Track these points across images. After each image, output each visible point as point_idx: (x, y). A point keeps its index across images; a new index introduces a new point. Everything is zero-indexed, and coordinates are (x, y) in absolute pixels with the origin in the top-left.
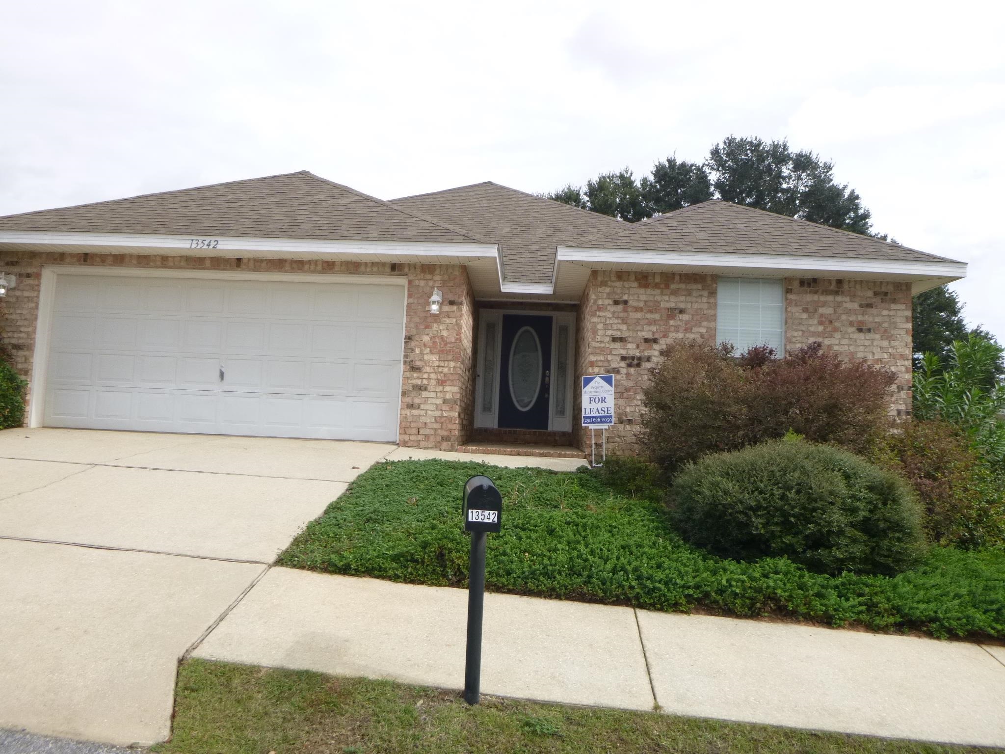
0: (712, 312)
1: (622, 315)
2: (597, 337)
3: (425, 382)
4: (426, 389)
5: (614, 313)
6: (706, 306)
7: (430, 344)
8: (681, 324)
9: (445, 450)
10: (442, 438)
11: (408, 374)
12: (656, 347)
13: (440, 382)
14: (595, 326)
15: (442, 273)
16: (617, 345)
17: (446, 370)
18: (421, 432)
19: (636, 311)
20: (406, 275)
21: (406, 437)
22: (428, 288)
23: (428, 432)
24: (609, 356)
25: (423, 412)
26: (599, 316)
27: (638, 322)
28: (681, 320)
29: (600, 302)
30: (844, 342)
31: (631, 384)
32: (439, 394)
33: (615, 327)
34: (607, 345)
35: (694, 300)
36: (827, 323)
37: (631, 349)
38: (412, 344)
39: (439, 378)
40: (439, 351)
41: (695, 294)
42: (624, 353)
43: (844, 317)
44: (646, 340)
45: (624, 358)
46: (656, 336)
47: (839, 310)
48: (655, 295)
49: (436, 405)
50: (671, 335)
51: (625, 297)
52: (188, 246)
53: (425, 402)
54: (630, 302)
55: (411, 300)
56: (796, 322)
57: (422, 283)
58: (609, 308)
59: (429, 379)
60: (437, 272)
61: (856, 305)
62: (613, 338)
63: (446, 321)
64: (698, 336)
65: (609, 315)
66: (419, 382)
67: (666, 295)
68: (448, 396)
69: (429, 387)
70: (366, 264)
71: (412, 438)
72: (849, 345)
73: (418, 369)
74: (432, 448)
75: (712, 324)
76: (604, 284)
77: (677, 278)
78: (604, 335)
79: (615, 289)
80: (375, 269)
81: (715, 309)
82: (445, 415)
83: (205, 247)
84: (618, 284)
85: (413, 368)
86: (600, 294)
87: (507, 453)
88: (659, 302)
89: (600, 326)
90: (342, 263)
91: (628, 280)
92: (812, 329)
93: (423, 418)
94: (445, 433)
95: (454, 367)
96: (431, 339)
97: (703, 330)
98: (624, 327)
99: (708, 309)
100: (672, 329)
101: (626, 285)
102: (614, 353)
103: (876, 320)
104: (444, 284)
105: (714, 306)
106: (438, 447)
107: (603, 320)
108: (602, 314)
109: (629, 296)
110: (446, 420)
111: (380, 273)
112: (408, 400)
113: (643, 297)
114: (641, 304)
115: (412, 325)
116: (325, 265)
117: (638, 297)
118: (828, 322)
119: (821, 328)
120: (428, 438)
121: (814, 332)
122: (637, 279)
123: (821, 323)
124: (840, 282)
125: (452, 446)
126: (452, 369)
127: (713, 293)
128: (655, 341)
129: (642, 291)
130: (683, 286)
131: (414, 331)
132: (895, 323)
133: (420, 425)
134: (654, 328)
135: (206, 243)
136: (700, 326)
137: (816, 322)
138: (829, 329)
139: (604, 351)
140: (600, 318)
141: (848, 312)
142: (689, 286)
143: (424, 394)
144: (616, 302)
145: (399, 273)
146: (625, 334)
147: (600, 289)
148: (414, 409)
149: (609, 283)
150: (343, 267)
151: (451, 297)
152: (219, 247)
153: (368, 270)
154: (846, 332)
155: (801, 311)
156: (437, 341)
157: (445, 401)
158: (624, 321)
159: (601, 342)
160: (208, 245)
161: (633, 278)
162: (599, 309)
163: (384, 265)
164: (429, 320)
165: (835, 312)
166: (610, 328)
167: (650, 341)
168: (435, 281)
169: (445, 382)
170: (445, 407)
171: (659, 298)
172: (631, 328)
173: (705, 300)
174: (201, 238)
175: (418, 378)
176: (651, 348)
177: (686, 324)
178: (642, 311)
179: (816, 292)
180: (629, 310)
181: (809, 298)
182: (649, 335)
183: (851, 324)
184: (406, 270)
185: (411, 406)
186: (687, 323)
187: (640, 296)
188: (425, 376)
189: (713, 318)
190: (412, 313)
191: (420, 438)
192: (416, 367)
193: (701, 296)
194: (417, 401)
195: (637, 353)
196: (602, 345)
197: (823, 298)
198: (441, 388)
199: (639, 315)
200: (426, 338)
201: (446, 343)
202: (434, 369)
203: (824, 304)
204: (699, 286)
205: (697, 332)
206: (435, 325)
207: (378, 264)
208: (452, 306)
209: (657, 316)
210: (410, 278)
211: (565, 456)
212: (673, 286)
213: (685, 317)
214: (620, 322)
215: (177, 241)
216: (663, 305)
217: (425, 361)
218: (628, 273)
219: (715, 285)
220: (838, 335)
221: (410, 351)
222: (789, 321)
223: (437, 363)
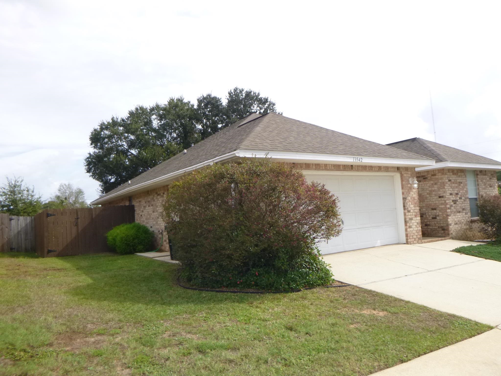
0: (466, 183)
1: (451, 185)
5: (449, 184)
6: (465, 181)
10: (419, 238)
11: (407, 214)
13: (415, 216)
16: (451, 196)
17: (416, 211)
18: (413, 237)
20: (401, 172)
22: (407, 177)
23: (415, 237)
25: (413, 229)
27: (454, 188)
29: (446, 181)
30: (488, 191)
31: (455, 210)
32: (416, 221)
33: (450, 190)
34: (449, 197)
35: (463, 179)
37: (454, 197)
38: (407, 201)
39: (415, 214)
40: (414, 203)
41: (463, 177)
42: (453, 199)
43: (487, 183)
44: (456, 194)
45: (453, 201)
46: (458, 192)
47: (486, 180)
49: (416, 225)
50: (460, 191)
52: (353, 161)
53: (413, 225)
54: (452, 180)
56: (481, 185)
57: (406, 175)
59: (413, 215)
60: (409, 170)
61: (489, 179)
62: (450, 194)
63: (414, 191)
66: (410, 217)
67: (458, 177)
68: (418, 221)
69: (413, 219)
70: (390, 167)
71: (411, 240)
75: (467, 187)
77: (459, 172)
78: (448, 193)
79: (448, 176)
82: (418, 229)
83: (358, 161)
86: (445, 178)
89: (447, 190)
93: (413, 231)
94: (419, 236)
98: (452, 190)
100: (460, 189)
101: (450, 174)
102: (451, 199)
103: (492, 183)
108: (447, 185)
109: (451, 178)
110: (419, 231)
111: (394, 171)
112: (409, 225)
113: (454, 178)
114: (454, 181)
115: (406, 193)
120: (415, 239)
121: (483, 188)
124: (485, 171)
125: (421, 241)
126: (418, 210)
127: (466, 176)
128: (458, 194)
129: (453, 176)
131: (405, 196)
132: (495, 184)
133: (413, 235)
134: (457, 189)
135: (358, 159)
139: (449, 199)
140: (447, 187)
141: (488, 181)
142: (461, 174)
143: (412, 221)
144: (449, 181)
145: (398, 171)
146: (452, 192)
149: (447, 174)
152: (363, 161)
153: (391, 170)
154: (488, 187)
155: (481, 181)
156: (412, 199)
157: (417, 223)
160: (359, 160)
161: (451, 172)
162: (446, 183)
163: (395, 168)
164: (409, 191)
168: (408, 174)
169: (417, 216)
170: (418, 226)
171: (456, 178)
173: (465, 179)
174: (356, 157)
175: (410, 215)
176: (457, 197)
177: (463, 187)
178: (454, 183)
179: (482, 175)
180: (452, 183)
181: (481, 177)
182: (456, 192)
183: (489, 185)
184: (401, 170)
185: (410, 227)
189: (467, 185)
194: (411, 225)
195: (455, 199)
197: (484, 177)
198: (416, 218)
199: (454, 185)
200: (409, 198)
201: (415, 200)
202: (413, 211)
203: (484, 179)
204: (464, 174)
206: (411, 192)
207: (393, 167)
209: (457, 185)
212: (459, 174)
213: (462, 185)
214: (451, 188)
215: (348, 158)
216: (458, 181)
217: (411, 208)
219: (466, 174)
221: (406, 204)
222: (479, 185)
223: (414, 208)
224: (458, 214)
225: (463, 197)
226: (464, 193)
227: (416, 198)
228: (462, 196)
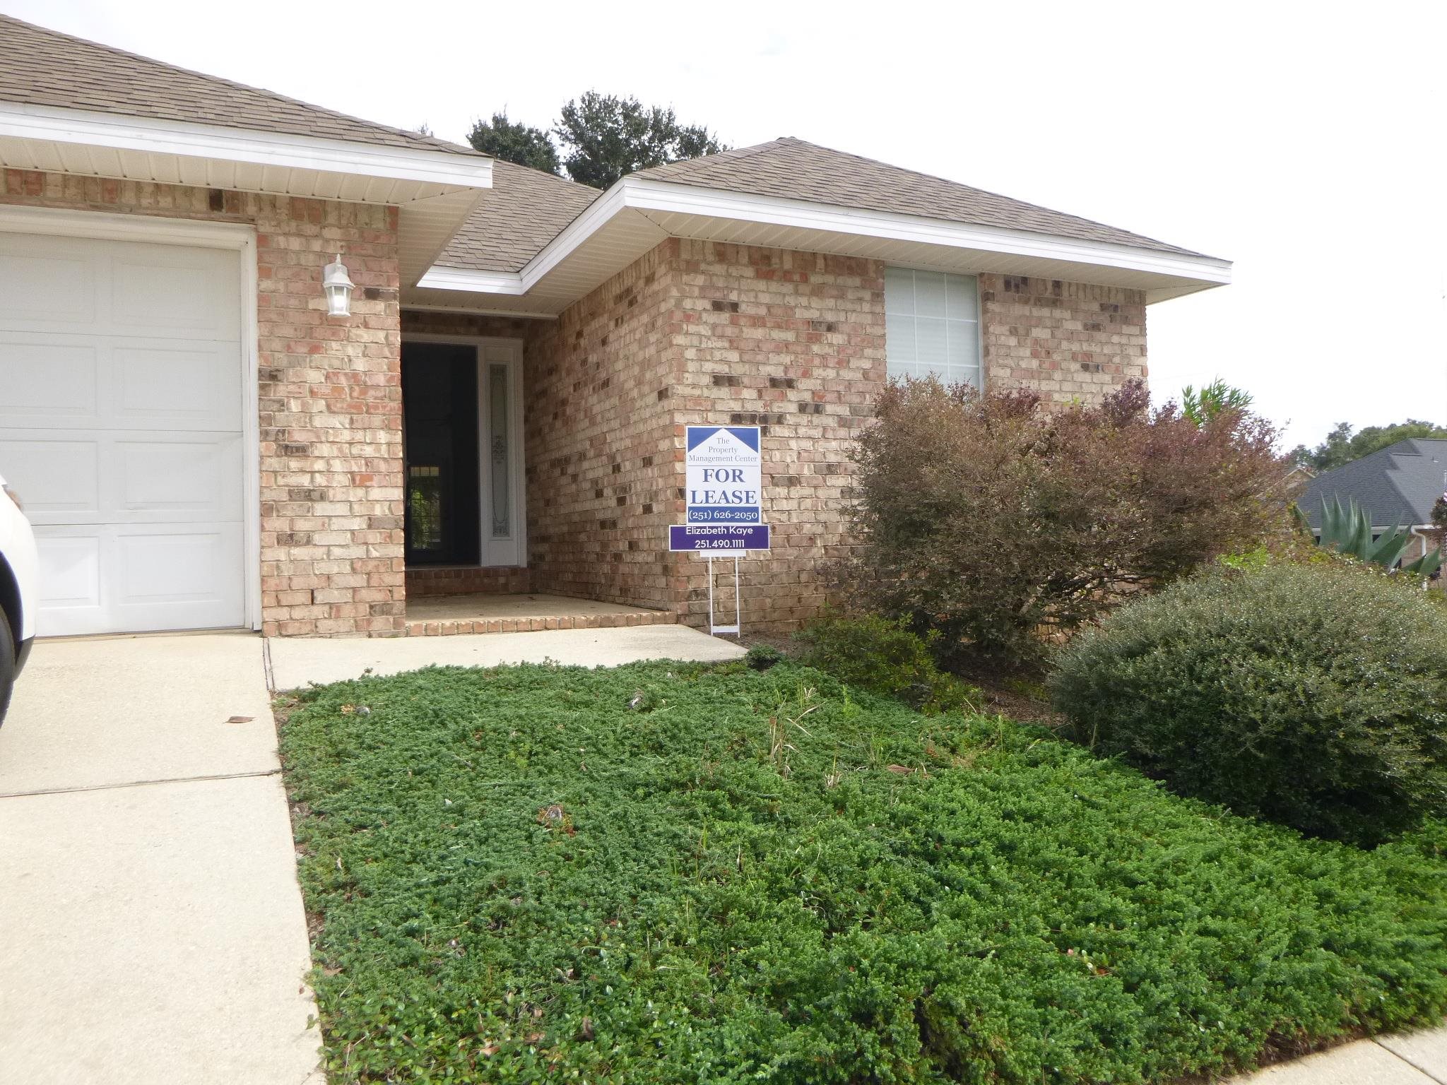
0: (877, 331)
1: (729, 331)
2: (686, 375)
3: (320, 480)
4: (322, 498)
5: (714, 327)
6: (868, 319)
7: (326, 389)
8: (830, 351)
9: (380, 636)
10: (371, 607)
11: (274, 463)
12: (791, 395)
13: (358, 478)
14: (682, 354)
15: (344, 222)
16: (724, 392)
17: (369, 451)
18: (319, 597)
19: (754, 325)
20: (252, 220)
21: (283, 614)
22: (311, 257)
23: (335, 596)
24: (710, 414)
25: (320, 552)
26: (687, 333)
27: (758, 347)
28: (831, 345)
29: (688, 304)
30: (1067, 386)
32: (356, 507)
33: (718, 355)
34: (706, 393)
35: (849, 306)
36: (1043, 354)
37: (750, 401)
38: (281, 390)
39: (355, 469)
40: (350, 406)
41: (850, 295)
42: (736, 407)
43: (1065, 345)
44: (774, 383)
45: (736, 418)
46: (791, 375)
47: (1059, 333)
48: (784, 295)
49: (353, 532)
50: (817, 372)
51: (734, 297)
53: (324, 528)
54: (743, 307)
55: (267, 284)
56: (1002, 351)
57: (295, 244)
58: (705, 316)
59: (329, 472)
60: (332, 219)
61: (1078, 326)
62: (714, 377)
63: (362, 337)
64: (859, 375)
65: (705, 330)
66: (305, 481)
67: (802, 295)
68: (378, 511)
69: (331, 493)
70: (138, 186)
71: (297, 613)
72: (1073, 393)
73: (301, 451)
74: (349, 633)
75: (879, 354)
76: (692, 267)
77: (820, 263)
78: (700, 372)
79: (715, 278)
80: (165, 202)
81: (883, 325)
82: (374, 554)
84: (719, 269)
85: (287, 447)
86: (687, 288)
87: (521, 627)
88: (792, 308)
89: (691, 354)
90: (66, 179)
91: (737, 263)
92: (1023, 364)
93: (322, 564)
94: (378, 597)
95: (389, 444)
96: (327, 377)
97: (867, 365)
98: (734, 356)
99: (873, 325)
100: (817, 361)
101: (734, 271)
102: (719, 407)
103: (1106, 351)
104: (349, 251)
105: (879, 319)
106: (362, 628)
107: (696, 342)
108: (692, 328)
109: (739, 295)
110: (377, 567)
111: (177, 212)
112: (278, 524)
113: (765, 298)
114: (763, 311)
115: (277, 345)
116: (15, 181)
117: (756, 297)
118: (1042, 352)
119: (1035, 364)
120: (338, 611)
121: (1027, 370)
122: (752, 262)
123: (1035, 355)
124: (1057, 284)
125: (397, 624)
126: (384, 448)
127: (878, 296)
128: (790, 384)
129: (762, 285)
130: (830, 279)
131: (281, 360)
132: (1128, 356)
133: (314, 582)
134: (787, 359)
136: (862, 357)
137: (1028, 353)
138: (1046, 365)
139: (700, 404)
140: (689, 338)
141: (1071, 336)
142: (840, 280)
143: (320, 508)
144: (718, 306)
145: (230, 214)
146: (738, 370)
147: (685, 278)
148: (297, 544)
149: (703, 266)
150: (71, 191)
151: (369, 280)
153: (145, 202)
154: (1068, 370)
155: (1008, 333)
156: (343, 381)
157: (372, 523)
158: (733, 344)
159: (694, 386)
161: (745, 260)
162: (688, 318)
163: (189, 191)
164: (318, 333)
165: (1053, 336)
166: (709, 358)
167: (782, 384)
168: (327, 241)
169: (371, 479)
170: (375, 537)
171: (791, 300)
172: (746, 357)
173: (866, 307)
175: (303, 471)
176: (783, 397)
177: (838, 352)
178: (764, 325)
179: (1026, 302)
180: (742, 321)
181: (1019, 310)
182: (779, 373)
183: (1074, 357)
184: (251, 210)
185: (288, 539)
186: (840, 349)
187: (760, 295)
188: (319, 465)
189: (879, 341)
190: (274, 317)
191: (317, 611)
192: (294, 444)
193: (860, 299)
194: (302, 525)
195: (759, 408)
196: (697, 392)
197: (1037, 312)
198: (360, 492)
199: (759, 333)
200: (314, 377)
201: (365, 388)
202: (340, 450)
203: (1039, 323)
204: (857, 281)
205: (858, 368)
206: (335, 345)
207: (171, 189)
208: (373, 303)
209: (790, 336)
210: (262, 229)
211: (638, 622)
212: (815, 279)
213: (837, 339)
214: (727, 345)
216: (800, 314)
217: (315, 430)
218: (736, 247)
219: (881, 280)
220: (1058, 375)
221: (276, 407)
222: (992, 350)
223: (346, 435)
224: (782, 491)
225: (840, 399)
226: (849, 384)
227: (381, 380)
228: (829, 397)
